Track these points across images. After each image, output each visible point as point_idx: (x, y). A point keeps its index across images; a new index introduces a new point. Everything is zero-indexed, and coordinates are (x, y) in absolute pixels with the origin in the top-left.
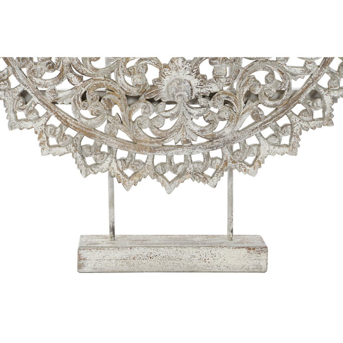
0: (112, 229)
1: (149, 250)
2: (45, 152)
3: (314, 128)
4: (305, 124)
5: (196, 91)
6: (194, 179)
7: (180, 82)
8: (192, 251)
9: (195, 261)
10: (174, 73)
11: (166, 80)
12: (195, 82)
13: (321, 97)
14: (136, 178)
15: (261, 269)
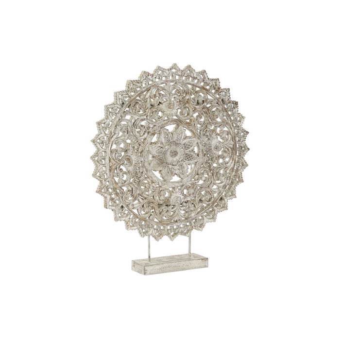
0: (149, 257)
1: (169, 264)
2: (129, 229)
3: (221, 211)
4: (219, 210)
5: (182, 200)
6: (181, 234)
7: (178, 197)
8: (183, 263)
9: (184, 266)
10: (175, 194)
11: (172, 197)
12: (182, 197)
13: (224, 200)
14: (161, 236)
15: (206, 266)
